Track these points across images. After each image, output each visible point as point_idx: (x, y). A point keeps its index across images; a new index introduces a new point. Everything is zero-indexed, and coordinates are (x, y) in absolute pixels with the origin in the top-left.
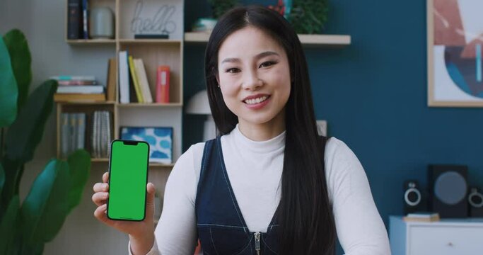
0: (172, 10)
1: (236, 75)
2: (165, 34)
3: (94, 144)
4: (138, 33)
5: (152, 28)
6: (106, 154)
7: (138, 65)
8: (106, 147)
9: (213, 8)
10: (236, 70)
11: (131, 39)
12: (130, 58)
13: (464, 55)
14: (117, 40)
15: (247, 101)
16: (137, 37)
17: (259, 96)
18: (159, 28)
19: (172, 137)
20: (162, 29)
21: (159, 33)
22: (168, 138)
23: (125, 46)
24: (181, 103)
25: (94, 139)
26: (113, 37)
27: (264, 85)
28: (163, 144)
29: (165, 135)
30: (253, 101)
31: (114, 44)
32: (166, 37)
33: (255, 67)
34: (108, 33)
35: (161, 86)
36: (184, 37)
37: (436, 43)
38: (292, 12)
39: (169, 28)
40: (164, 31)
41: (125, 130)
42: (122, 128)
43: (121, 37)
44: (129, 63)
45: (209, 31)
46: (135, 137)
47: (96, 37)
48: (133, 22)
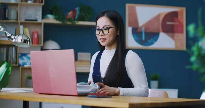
0: (38, 11)
2: (36, 19)
4: (26, 19)
5: (31, 17)
6: (14, 63)
7: (27, 30)
8: (14, 60)
9: (51, 11)
11: (23, 21)
12: (24, 28)
13: (138, 30)
14: (19, 21)
16: (26, 20)
18: (34, 17)
20: (35, 17)
21: (34, 19)
23: (21, 24)
24: (42, 45)
25: (10, 57)
26: (17, 20)
31: (18, 23)
32: (37, 20)
34: (15, 18)
35: (35, 38)
36: (42, 21)
37: (130, 26)
38: (80, 13)
39: (38, 17)
40: (36, 18)
41: (20, 55)
42: (19, 53)
43: (20, 20)
44: (23, 30)
45: (51, 19)
46: (24, 57)
47: (11, 19)
48: (24, 14)
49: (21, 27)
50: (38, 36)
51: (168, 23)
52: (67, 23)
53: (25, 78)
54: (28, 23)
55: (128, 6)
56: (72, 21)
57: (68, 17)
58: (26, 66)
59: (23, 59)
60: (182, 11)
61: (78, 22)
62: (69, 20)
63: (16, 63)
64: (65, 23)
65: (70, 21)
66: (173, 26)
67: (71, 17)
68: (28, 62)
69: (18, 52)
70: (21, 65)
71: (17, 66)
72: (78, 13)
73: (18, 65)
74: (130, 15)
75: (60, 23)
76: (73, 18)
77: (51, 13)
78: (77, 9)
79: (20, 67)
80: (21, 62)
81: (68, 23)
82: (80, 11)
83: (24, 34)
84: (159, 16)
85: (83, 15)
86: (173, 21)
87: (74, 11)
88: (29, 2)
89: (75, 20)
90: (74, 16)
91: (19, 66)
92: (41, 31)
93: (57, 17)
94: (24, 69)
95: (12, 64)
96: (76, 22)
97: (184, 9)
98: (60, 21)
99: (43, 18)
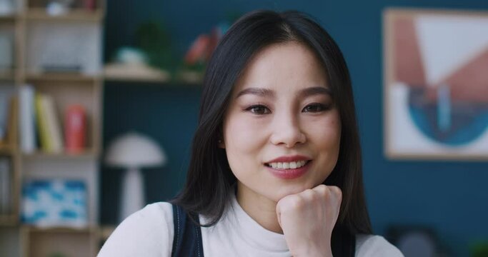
1: (262, 119)
10: (262, 110)
15: (274, 165)
17: (295, 159)
27: (308, 141)
30: (285, 166)
33: (297, 110)
46: (40, 193)
49: (27, 93)
50: (86, 122)
55: (391, 18)
62: (194, 67)
65: (195, 71)
69: (20, 175)
77: (135, 44)
79: (24, 230)
80: (30, 207)
88: (56, 10)
91: (22, 221)
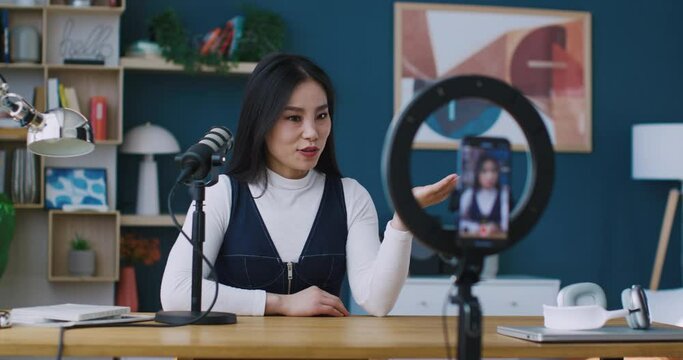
0: (108, 31)
2: (100, 59)
3: (16, 187)
4: (68, 57)
5: (85, 51)
6: (30, 198)
7: (70, 94)
8: (31, 190)
9: (151, 29)
11: (59, 64)
12: (61, 87)
14: (45, 65)
16: (67, 62)
18: (94, 51)
19: (106, 180)
20: (97, 52)
21: (93, 57)
22: (101, 182)
23: (54, 73)
24: (120, 140)
25: (16, 183)
26: (39, 61)
28: (96, 188)
29: (97, 178)
31: (41, 71)
32: (102, 63)
34: (33, 55)
35: (96, 120)
36: (120, 64)
37: (406, 74)
38: (244, 36)
39: (105, 52)
40: (99, 55)
41: (50, 172)
42: (46, 169)
43: (48, 61)
44: (59, 92)
45: (149, 56)
46: (62, 180)
47: (19, 60)
48: (62, 43)
49: (53, 84)
50: (107, 110)
51: (533, 64)
52: (199, 70)
53: (66, 247)
54: (74, 72)
55: (400, 9)
56: (217, 64)
57: (205, 49)
58: (67, 209)
59: (61, 187)
60: (579, 25)
61: (236, 67)
62: (209, 58)
63: (38, 201)
64: (196, 69)
65: (209, 64)
66: (548, 72)
67: (213, 48)
68: (75, 194)
69: (43, 165)
70: (55, 204)
71: (38, 210)
72: (237, 34)
73: (42, 205)
74: (406, 38)
75: (179, 67)
76: (220, 53)
77: (152, 39)
78: (235, 22)
79: (51, 213)
80: (53, 194)
81: (205, 68)
82: (245, 28)
83: (61, 106)
84: (502, 41)
85: (255, 40)
86: (549, 57)
87: (226, 30)
88: (79, 4)
89: (226, 57)
90: (226, 44)
91: (48, 207)
92: (116, 95)
93: (168, 49)
94: (62, 219)
95: (25, 202)
96: (229, 64)
97: (586, 19)
98: (177, 62)
99: (123, 53)
